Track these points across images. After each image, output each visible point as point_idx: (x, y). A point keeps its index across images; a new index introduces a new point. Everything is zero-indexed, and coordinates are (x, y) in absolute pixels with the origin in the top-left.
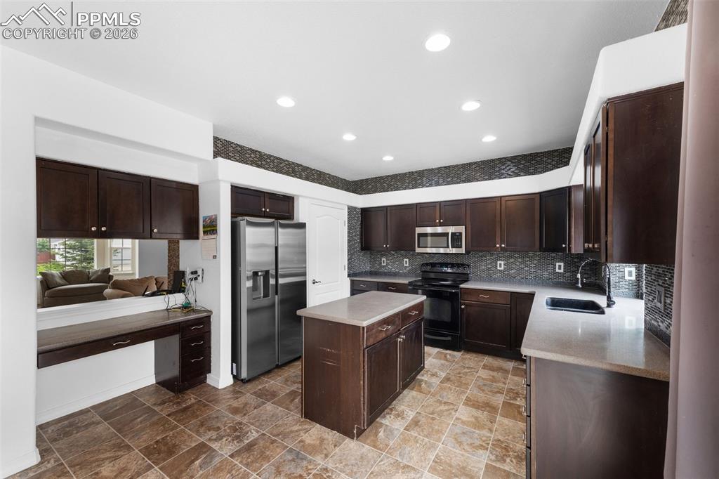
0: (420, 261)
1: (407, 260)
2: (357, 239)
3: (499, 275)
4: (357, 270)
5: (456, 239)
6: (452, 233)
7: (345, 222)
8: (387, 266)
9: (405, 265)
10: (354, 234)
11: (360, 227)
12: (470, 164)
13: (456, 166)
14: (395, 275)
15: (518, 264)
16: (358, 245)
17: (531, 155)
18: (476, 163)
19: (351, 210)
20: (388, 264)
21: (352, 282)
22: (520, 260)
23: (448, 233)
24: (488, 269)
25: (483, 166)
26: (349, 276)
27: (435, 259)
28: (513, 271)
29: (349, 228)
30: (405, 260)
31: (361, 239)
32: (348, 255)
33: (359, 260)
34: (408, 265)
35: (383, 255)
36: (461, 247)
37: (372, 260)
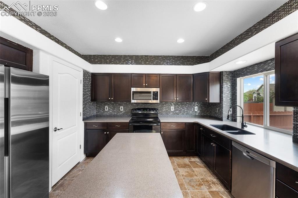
0: (130, 107)
1: (122, 107)
2: (89, 93)
3: (171, 113)
4: (88, 115)
5: (155, 94)
6: (153, 92)
7: (81, 81)
8: (108, 111)
9: (121, 110)
10: (87, 90)
11: (90, 85)
12: (158, 56)
13: (151, 56)
14: (115, 116)
15: (180, 108)
16: (89, 98)
17: (185, 56)
18: (161, 56)
19: (85, 73)
20: (109, 110)
21: (86, 124)
22: (181, 106)
23: (151, 92)
24: (167, 111)
25: (164, 59)
26: (83, 120)
27: (139, 106)
28: (178, 111)
29: (84, 86)
30: (121, 107)
31: (92, 94)
32: (83, 105)
33: (90, 108)
34: (123, 110)
35: (105, 105)
36: (158, 100)
37: (98, 108)
